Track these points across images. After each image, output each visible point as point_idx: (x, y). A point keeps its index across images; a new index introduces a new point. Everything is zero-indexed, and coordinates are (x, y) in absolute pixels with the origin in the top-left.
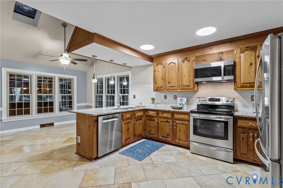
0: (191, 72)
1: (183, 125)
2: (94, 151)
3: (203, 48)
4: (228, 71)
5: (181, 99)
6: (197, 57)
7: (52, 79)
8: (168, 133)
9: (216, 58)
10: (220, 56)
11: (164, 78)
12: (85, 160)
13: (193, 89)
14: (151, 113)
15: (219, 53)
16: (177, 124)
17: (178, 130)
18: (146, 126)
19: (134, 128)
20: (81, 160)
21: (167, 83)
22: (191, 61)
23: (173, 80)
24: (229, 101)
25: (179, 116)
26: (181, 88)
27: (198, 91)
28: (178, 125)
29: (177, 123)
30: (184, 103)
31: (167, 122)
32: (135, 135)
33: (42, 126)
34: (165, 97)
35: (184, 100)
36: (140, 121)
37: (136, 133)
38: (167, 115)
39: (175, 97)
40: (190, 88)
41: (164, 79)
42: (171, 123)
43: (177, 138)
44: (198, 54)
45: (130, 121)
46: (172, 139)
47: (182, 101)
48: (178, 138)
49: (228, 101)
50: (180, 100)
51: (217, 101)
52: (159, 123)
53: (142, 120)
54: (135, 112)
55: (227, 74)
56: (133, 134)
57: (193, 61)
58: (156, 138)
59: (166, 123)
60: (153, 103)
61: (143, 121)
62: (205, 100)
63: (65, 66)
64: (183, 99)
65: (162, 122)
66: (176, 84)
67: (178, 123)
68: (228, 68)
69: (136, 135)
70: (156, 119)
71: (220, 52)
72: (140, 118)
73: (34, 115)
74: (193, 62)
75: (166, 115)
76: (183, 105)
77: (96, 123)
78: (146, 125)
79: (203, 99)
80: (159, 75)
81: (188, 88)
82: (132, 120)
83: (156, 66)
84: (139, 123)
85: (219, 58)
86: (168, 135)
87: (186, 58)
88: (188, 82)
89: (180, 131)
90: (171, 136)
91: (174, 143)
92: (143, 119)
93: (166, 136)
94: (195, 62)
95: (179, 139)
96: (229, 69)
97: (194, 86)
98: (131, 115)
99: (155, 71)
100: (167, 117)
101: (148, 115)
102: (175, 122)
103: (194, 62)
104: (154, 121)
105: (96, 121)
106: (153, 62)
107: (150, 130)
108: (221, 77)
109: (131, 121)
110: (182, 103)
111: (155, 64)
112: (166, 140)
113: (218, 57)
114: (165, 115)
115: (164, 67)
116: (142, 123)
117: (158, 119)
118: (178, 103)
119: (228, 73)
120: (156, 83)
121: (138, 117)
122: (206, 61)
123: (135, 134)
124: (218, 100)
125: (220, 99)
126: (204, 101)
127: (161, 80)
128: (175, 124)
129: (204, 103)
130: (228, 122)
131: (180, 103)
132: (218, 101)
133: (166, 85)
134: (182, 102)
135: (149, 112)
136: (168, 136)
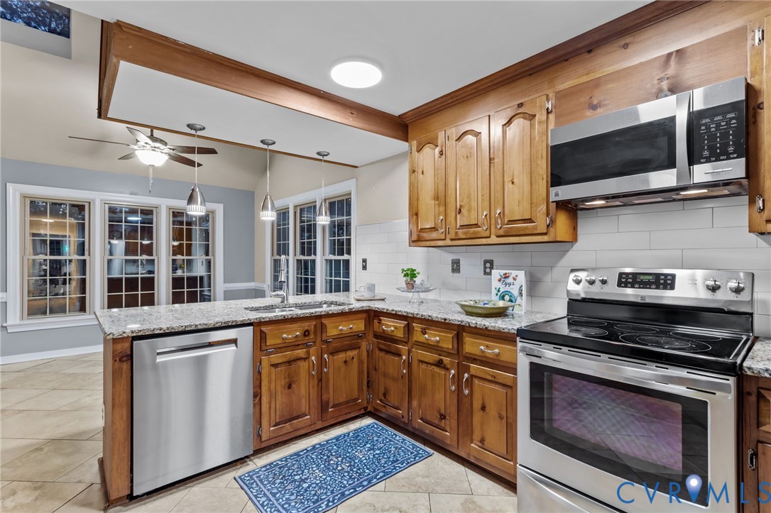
0: (539, 162)
1: (497, 387)
3: (590, 52)
4: (712, 137)
5: (506, 276)
6: (561, 96)
7: (150, 212)
8: (443, 412)
9: (649, 86)
10: (671, 71)
11: (441, 195)
13: (545, 234)
14: (390, 326)
15: (663, 59)
16: (476, 377)
17: (477, 405)
18: (374, 372)
19: (320, 380)
21: (452, 214)
22: (541, 116)
23: (472, 200)
24: (719, 287)
25: (482, 347)
26: (501, 232)
27: (574, 239)
28: (476, 382)
29: (473, 372)
30: (515, 292)
31: (439, 364)
32: (323, 407)
34: (456, 266)
35: (515, 279)
36: (351, 353)
37: (331, 397)
38: (438, 338)
39: (488, 265)
40: (535, 228)
41: (441, 198)
42: (453, 372)
43: (474, 437)
44: (569, 80)
45: (301, 352)
46: (455, 439)
47: (509, 281)
48: (477, 436)
49: (714, 289)
50: (500, 280)
51: (658, 288)
52: (415, 364)
53: (359, 348)
54: (324, 321)
55: (706, 153)
56: (314, 403)
57: (548, 112)
58: (404, 423)
59: (436, 369)
60: (411, 286)
61: (365, 354)
62: (604, 282)
63: (151, 170)
64: (514, 273)
65: (422, 362)
66: (482, 215)
67: (478, 375)
68: (712, 121)
69: (331, 404)
70: (404, 348)
71: (670, 55)
72: (351, 342)
74: (548, 118)
75: (435, 336)
76: (511, 301)
77: (125, 366)
78: (376, 369)
79: (593, 278)
80: (428, 184)
81: (526, 228)
82: (312, 350)
83: (418, 152)
84: (345, 362)
85: (665, 85)
86: (443, 417)
87: (520, 105)
88: (526, 204)
89: (483, 408)
90: (454, 423)
91: (463, 455)
92: (364, 345)
93: (436, 422)
94: (556, 118)
95: (482, 441)
96: (718, 125)
97: (553, 222)
98: (306, 334)
99: (414, 171)
100: (440, 345)
101: (381, 330)
102: (467, 369)
103: (552, 117)
104: (399, 355)
105: (127, 356)
106: (407, 141)
107: (385, 388)
108: (674, 171)
109: (308, 353)
110: (507, 293)
111: (414, 143)
112: (435, 435)
113: (661, 80)
114: (433, 337)
115: (441, 153)
116: (361, 362)
117: (409, 351)
118: (494, 291)
119: (712, 149)
120: (417, 214)
121: (341, 337)
122: (604, 105)
123: (328, 403)
124: (667, 282)
125: (673, 276)
126: (598, 283)
127: (433, 202)
128: (466, 375)
129: (597, 292)
130: (706, 403)
131: (502, 290)
132: (665, 288)
133: (448, 221)
134: (507, 288)
135: (385, 320)
136: (442, 423)
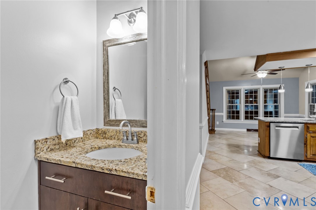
2: (266, 150)
7: (257, 90)
12: (261, 155)
20: (257, 155)
33: (248, 130)
73: (242, 120)
77: (268, 128)
